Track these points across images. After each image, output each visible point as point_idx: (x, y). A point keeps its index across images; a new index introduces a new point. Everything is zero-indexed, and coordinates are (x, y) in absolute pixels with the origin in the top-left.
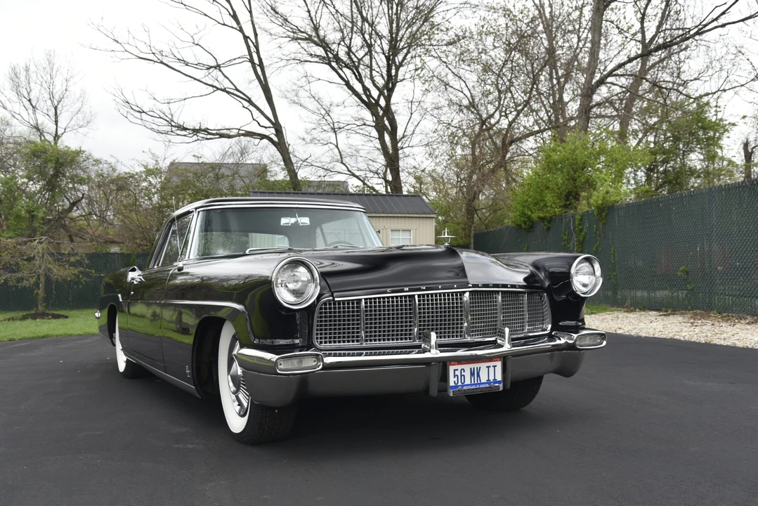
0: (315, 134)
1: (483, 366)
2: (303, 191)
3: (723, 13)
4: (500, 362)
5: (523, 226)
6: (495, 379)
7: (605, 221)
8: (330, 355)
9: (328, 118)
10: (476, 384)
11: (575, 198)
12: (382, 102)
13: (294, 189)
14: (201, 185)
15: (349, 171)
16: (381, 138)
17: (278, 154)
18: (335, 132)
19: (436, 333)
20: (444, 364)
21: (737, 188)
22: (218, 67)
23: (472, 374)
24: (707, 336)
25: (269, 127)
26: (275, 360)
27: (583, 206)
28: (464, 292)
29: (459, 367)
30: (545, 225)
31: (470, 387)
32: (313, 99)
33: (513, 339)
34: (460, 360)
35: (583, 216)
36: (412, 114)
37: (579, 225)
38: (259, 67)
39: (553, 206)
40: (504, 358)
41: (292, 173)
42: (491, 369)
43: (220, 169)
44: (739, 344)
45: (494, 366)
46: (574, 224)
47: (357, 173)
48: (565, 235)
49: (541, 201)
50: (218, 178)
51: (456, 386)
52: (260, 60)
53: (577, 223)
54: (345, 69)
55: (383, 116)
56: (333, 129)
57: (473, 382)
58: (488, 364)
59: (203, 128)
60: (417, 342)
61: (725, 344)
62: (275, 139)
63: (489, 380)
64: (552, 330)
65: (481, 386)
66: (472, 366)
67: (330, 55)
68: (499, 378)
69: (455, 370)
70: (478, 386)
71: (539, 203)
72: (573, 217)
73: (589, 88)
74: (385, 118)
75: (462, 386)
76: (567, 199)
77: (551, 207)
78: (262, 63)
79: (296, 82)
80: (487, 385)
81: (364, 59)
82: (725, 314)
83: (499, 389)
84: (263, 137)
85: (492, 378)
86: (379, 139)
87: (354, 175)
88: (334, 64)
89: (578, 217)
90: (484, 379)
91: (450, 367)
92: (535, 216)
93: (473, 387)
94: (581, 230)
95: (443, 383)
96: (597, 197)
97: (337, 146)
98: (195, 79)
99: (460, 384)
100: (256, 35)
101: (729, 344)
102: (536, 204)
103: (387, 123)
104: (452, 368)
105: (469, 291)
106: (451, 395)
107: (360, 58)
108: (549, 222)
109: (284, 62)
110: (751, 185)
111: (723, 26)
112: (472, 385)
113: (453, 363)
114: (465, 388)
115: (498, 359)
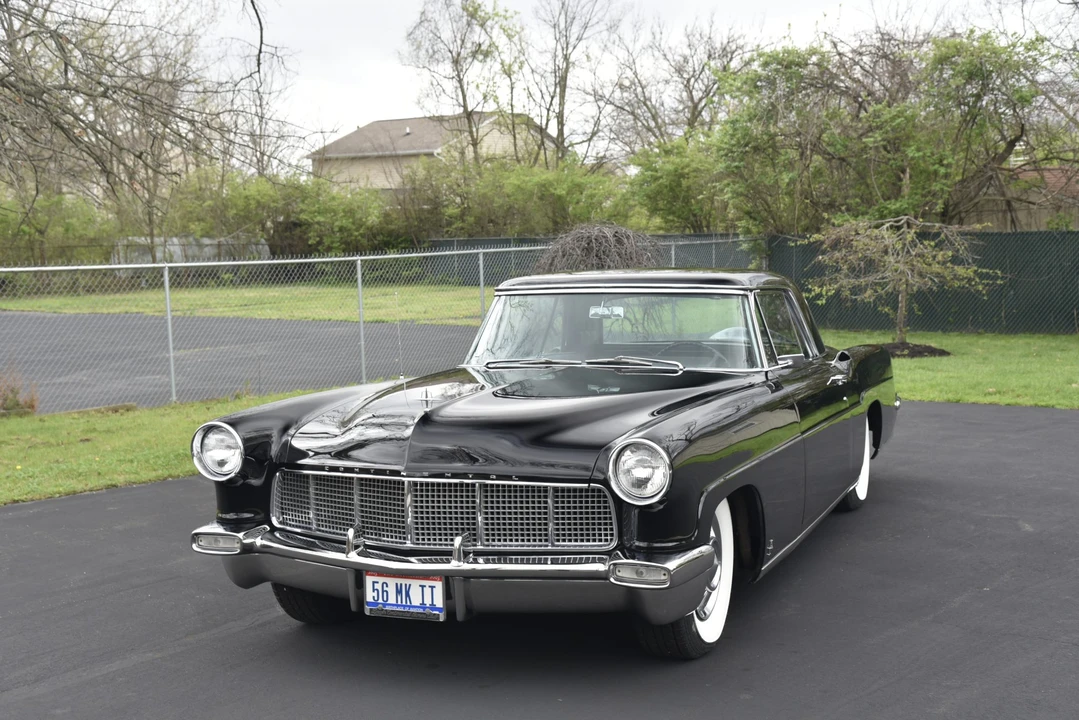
1: (415, 585)
4: (440, 583)
6: (432, 604)
10: (404, 606)
20: (359, 573)
23: (399, 592)
29: (381, 580)
31: (395, 608)
40: (448, 578)
42: (427, 591)
45: (432, 587)
51: (375, 603)
57: (399, 603)
58: (423, 582)
63: (423, 603)
65: (412, 610)
66: (400, 581)
68: (439, 602)
69: (374, 583)
70: (407, 609)
75: (384, 605)
80: (421, 611)
83: (438, 618)
85: (428, 602)
90: (416, 600)
91: (368, 577)
93: (399, 609)
99: (380, 601)
104: (369, 580)
106: (367, 613)
112: (398, 606)
113: (371, 574)
114: (387, 608)
115: (439, 578)
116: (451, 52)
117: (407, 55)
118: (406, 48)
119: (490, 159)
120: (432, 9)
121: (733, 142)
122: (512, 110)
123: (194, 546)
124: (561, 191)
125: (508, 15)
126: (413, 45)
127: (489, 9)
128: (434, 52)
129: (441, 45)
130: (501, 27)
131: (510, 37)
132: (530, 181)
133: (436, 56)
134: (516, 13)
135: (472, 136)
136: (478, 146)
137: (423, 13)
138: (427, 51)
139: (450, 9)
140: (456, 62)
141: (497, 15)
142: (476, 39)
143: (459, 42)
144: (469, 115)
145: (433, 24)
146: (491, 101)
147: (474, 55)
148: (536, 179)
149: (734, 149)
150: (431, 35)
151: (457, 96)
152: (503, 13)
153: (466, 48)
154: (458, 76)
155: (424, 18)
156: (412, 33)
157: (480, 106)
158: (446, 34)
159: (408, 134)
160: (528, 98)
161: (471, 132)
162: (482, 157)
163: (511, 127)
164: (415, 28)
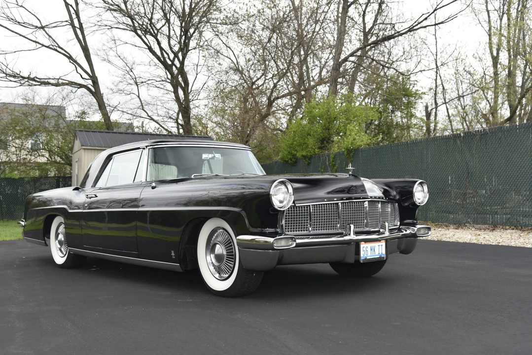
0: (122, 86)
1: (376, 245)
2: (115, 131)
3: (426, 19)
4: (384, 243)
5: (290, 161)
6: (382, 253)
7: (352, 159)
8: (298, 239)
9: (131, 73)
10: (374, 256)
11: (327, 142)
12: (177, 63)
13: (108, 129)
14: (28, 123)
15: (148, 116)
16: (176, 92)
17: (95, 100)
18: (137, 85)
19: (354, 226)
20: (357, 243)
21: (445, 139)
22: (42, 28)
23: (371, 250)
24: (438, 236)
25: (88, 79)
26: (272, 241)
27: (335, 149)
28: (365, 201)
29: (365, 245)
30: (306, 161)
31: (370, 257)
32: (119, 58)
33: (390, 230)
34: (366, 241)
35: (336, 156)
36: (197, 74)
37: (333, 161)
38: (79, 30)
39: (314, 147)
40: (386, 240)
41: (106, 116)
42: (380, 247)
43: (46, 110)
44: (461, 241)
45: (382, 245)
46: (329, 161)
47: (155, 118)
48: (322, 168)
49: (304, 144)
50: (44, 117)
51: (364, 257)
52: (81, 24)
53: (331, 160)
54: (148, 36)
55: (178, 75)
56: (136, 83)
57: (372, 255)
58: (379, 243)
59: (32, 76)
60: (340, 231)
61: (451, 241)
62: (93, 89)
64: (400, 225)
65: (376, 257)
66: (371, 244)
67: (136, 25)
68: (384, 252)
71: (303, 145)
72: (329, 156)
73: (337, 64)
74: (180, 76)
76: (322, 142)
77: (312, 148)
78: (82, 27)
79: (106, 43)
80: (378, 256)
81: (162, 29)
82: (437, 224)
83: (384, 258)
84: (81, 86)
85: (380, 253)
86: (174, 92)
87: (152, 119)
88: (139, 32)
89: (332, 156)
90: (377, 253)
91: (361, 245)
92: (299, 155)
93: (372, 257)
94: (334, 165)
95: (357, 256)
96: (347, 142)
97: (139, 97)
98: (21, 35)
99: (366, 255)
100: (77, 4)
101: (453, 241)
102: (299, 146)
103: (180, 79)
104: (363, 246)
105: (368, 201)
106: (362, 261)
107: (158, 28)
108: (310, 159)
109: (96, 28)
110: (454, 137)
111: (425, 27)
113: (362, 243)
114: (368, 258)
115: (383, 241)
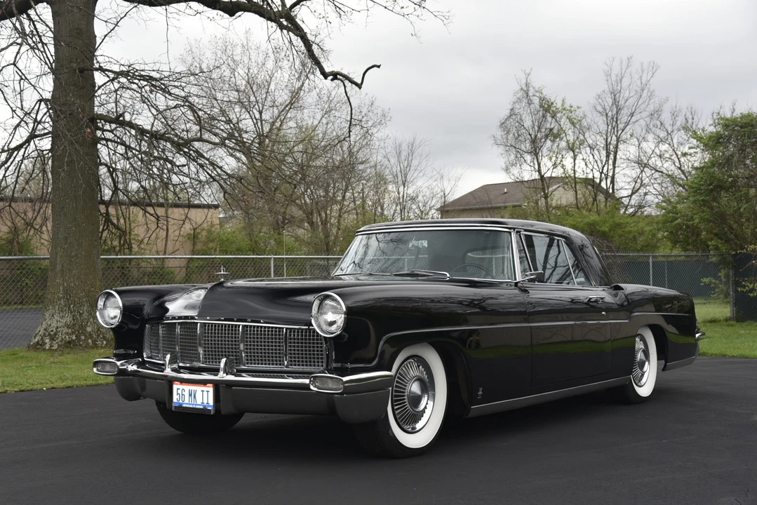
1: (198, 389)
4: (212, 388)
6: (208, 403)
10: (192, 404)
20: (170, 382)
23: (190, 395)
29: (181, 387)
31: (188, 406)
34: (183, 381)
40: (217, 385)
42: (205, 393)
45: (208, 392)
51: (178, 403)
57: (190, 402)
58: (203, 388)
63: (203, 402)
65: (197, 407)
66: (191, 387)
68: (211, 403)
69: (178, 389)
70: (194, 406)
75: (182, 404)
80: (202, 407)
83: (211, 412)
85: (205, 402)
90: (199, 401)
91: (174, 385)
93: (190, 406)
99: (180, 401)
104: (175, 387)
106: (173, 409)
112: (190, 404)
113: (176, 382)
114: (184, 405)
115: (211, 385)
116: (530, 135)
117: (500, 138)
118: (499, 133)
119: (558, 208)
120: (519, 107)
121: (701, 183)
122: (574, 173)
123: (95, 370)
124: (605, 228)
125: (572, 109)
126: (504, 131)
127: (559, 105)
128: (519, 136)
129: (524, 131)
130: (567, 117)
131: (573, 124)
132: (582, 222)
133: (520, 138)
134: (578, 108)
135: (544, 192)
136: (549, 199)
137: (512, 110)
138: (514, 135)
139: (531, 106)
140: (534, 141)
141: (564, 109)
142: (548, 126)
143: (536, 128)
144: (542, 177)
145: (519, 118)
146: (559, 168)
147: (547, 136)
148: (586, 220)
149: (702, 188)
150: (517, 124)
151: (534, 164)
152: (569, 108)
153: (541, 132)
154: (535, 150)
155: (512, 113)
156: (504, 123)
157: (550, 171)
158: (528, 123)
159: (506, 193)
160: (585, 166)
161: (543, 190)
162: (551, 206)
163: (573, 186)
164: (506, 119)
